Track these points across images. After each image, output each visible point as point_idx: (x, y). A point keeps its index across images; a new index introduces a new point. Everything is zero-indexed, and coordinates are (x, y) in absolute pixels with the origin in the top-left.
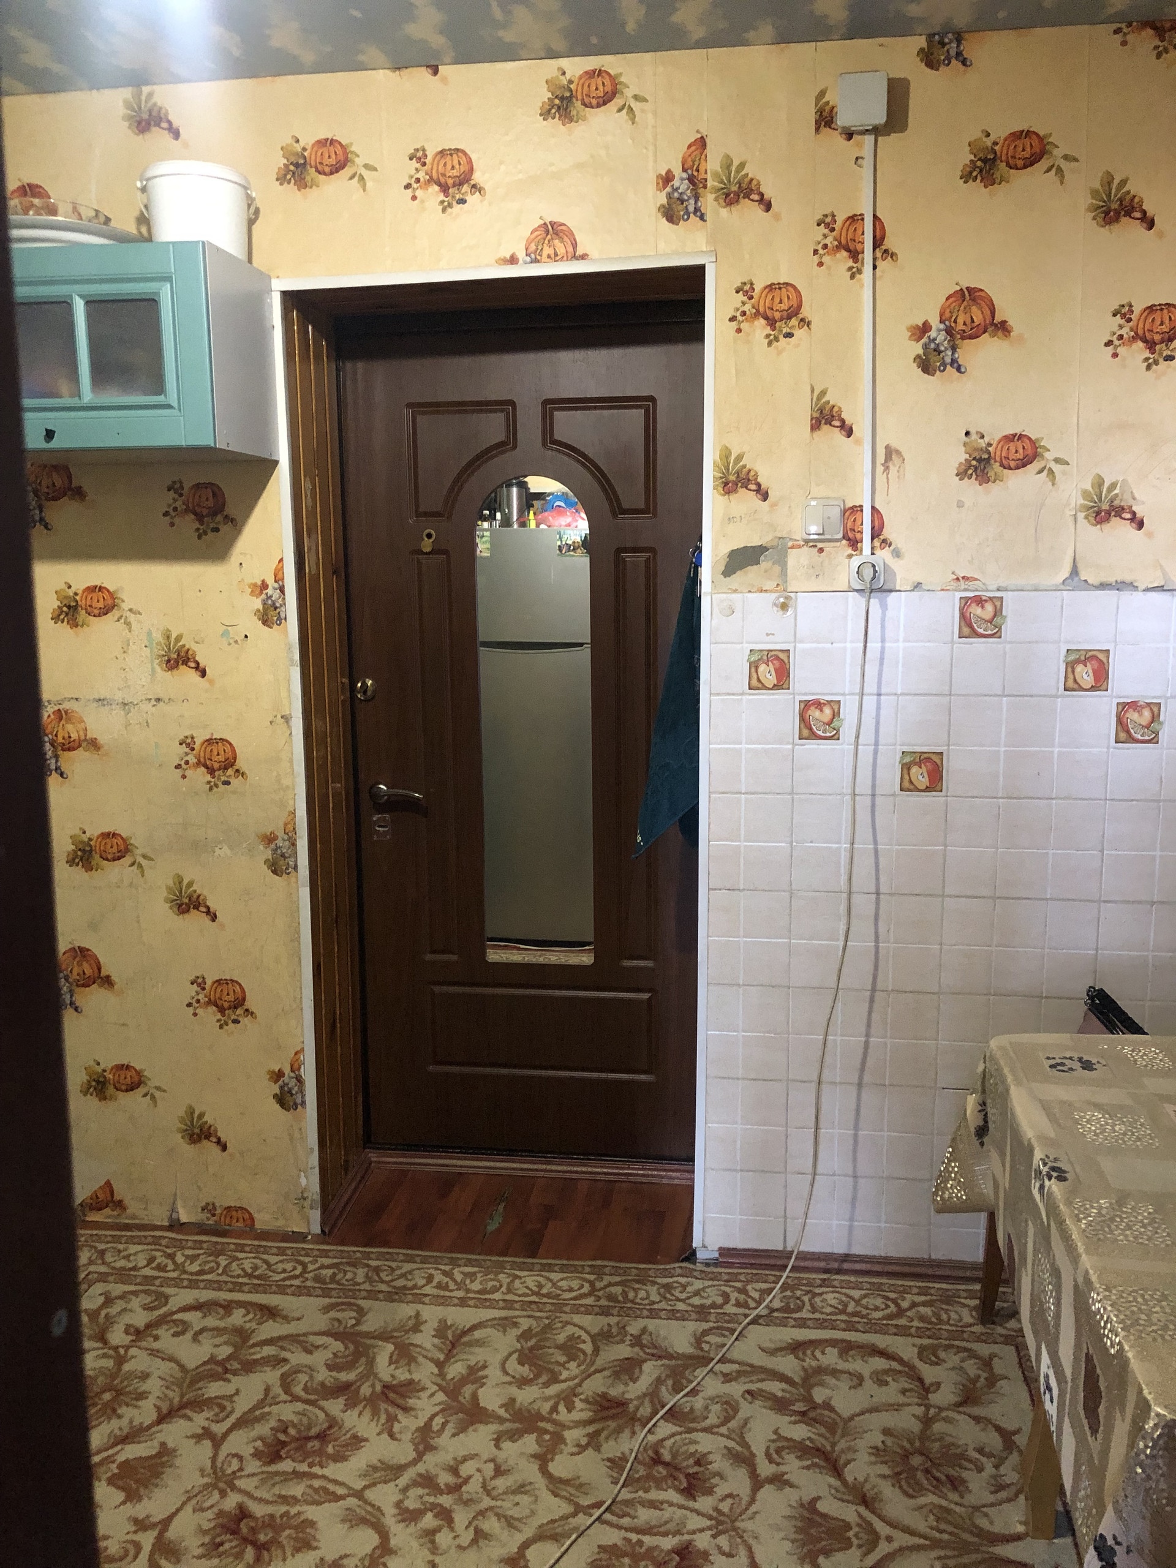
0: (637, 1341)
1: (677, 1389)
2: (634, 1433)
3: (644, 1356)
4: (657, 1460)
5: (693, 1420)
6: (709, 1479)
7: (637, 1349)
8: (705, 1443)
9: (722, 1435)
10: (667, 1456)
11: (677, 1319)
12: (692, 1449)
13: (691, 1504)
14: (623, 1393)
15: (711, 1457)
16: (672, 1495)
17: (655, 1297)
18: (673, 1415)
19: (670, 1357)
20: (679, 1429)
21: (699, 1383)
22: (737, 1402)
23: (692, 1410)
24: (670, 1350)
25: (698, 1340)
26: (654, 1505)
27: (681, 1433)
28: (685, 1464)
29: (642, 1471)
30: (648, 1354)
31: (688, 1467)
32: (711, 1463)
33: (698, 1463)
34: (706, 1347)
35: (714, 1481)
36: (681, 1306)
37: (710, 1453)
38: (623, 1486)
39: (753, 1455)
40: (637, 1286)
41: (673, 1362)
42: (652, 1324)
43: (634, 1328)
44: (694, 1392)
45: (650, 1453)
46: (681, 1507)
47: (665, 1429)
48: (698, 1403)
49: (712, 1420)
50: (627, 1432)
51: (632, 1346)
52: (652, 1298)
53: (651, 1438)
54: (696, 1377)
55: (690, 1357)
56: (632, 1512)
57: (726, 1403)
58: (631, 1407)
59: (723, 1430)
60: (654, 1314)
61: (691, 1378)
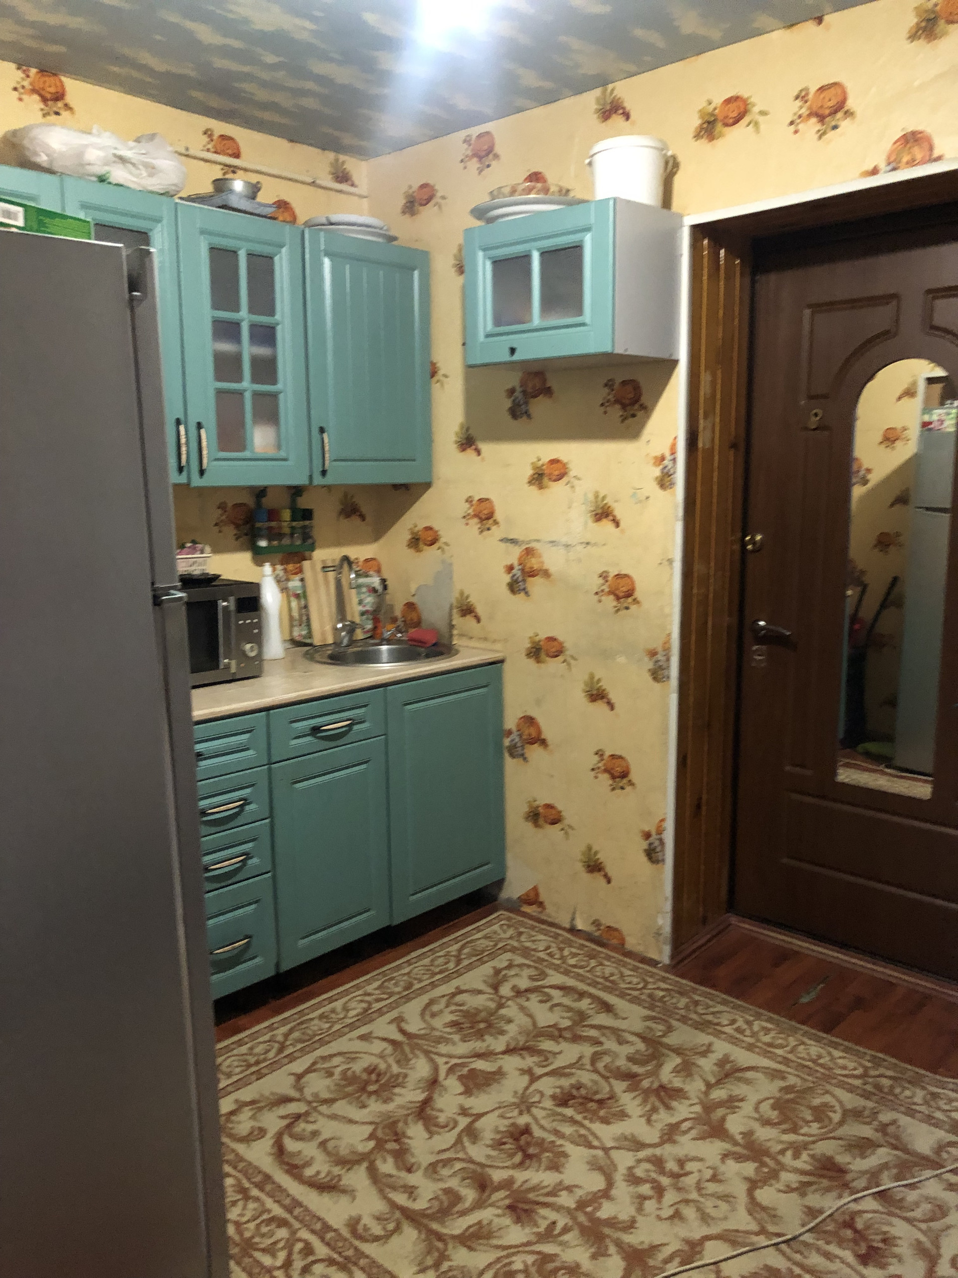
0: (883, 1128)
1: (897, 1178)
2: (840, 1197)
3: (882, 1142)
4: (849, 1224)
5: (901, 1208)
6: (886, 1257)
7: (879, 1135)
8: (899, 1229)
9: (920, 1230)
10: (859, 1224)
11: (930, 1124)
12: (885, 1228)
13: (861, 1268)
14: (849, 1163)
15: (899, 1242)
16: (848, 1255)
17: (918, 1099)
18: (882, 1195)
19: (906, 1151)
20: (880, 1208)
21: (920, 1181)
22: (949, 1209)
23: (902, 1200)
24: (909, 1147)
25: (940, 1148)
26: (828, 1256)
27: (882, 1213)
28: (872, 1237)
29: (830, 1227)
30: (887, 1142)
31: (874, 1241)
32: (896, 1246)
33: (884, 1241)
34: (945, 1155)
35: (890, 1259)
36: (939, 1115)
37: (900, 1238)
38: (809, 1231)
39: (939, 1256)
40: (907, 1085)
41: (907, 1157)
42: (904, 1120)
43: (886, 1117)
44: (912, 1186)
45: (847, 1218)
46: (849, 1265)
47: (870, 1204)
48: (912, 1196)
49: (918, 1214)
50: (834, 1194)
51: (876, 1130)
52: (915, 1100)
53: (854, 1207)
54: (920, 1176)
55: (925, 1158)
56: (806, 1253)
57: (939, 1207)
58: (849, 1177)
59: (923, 1226)
60: (911, 1112)
61: (916, 1174)
